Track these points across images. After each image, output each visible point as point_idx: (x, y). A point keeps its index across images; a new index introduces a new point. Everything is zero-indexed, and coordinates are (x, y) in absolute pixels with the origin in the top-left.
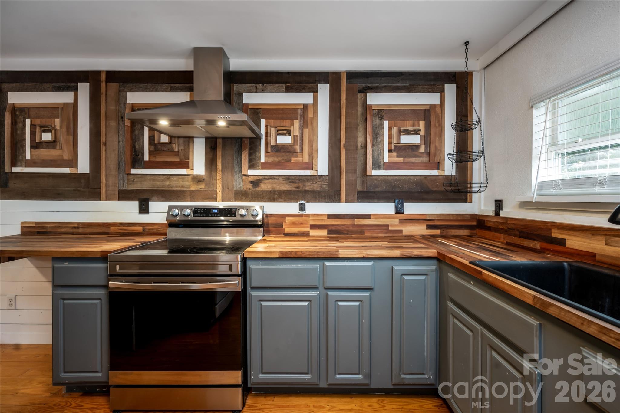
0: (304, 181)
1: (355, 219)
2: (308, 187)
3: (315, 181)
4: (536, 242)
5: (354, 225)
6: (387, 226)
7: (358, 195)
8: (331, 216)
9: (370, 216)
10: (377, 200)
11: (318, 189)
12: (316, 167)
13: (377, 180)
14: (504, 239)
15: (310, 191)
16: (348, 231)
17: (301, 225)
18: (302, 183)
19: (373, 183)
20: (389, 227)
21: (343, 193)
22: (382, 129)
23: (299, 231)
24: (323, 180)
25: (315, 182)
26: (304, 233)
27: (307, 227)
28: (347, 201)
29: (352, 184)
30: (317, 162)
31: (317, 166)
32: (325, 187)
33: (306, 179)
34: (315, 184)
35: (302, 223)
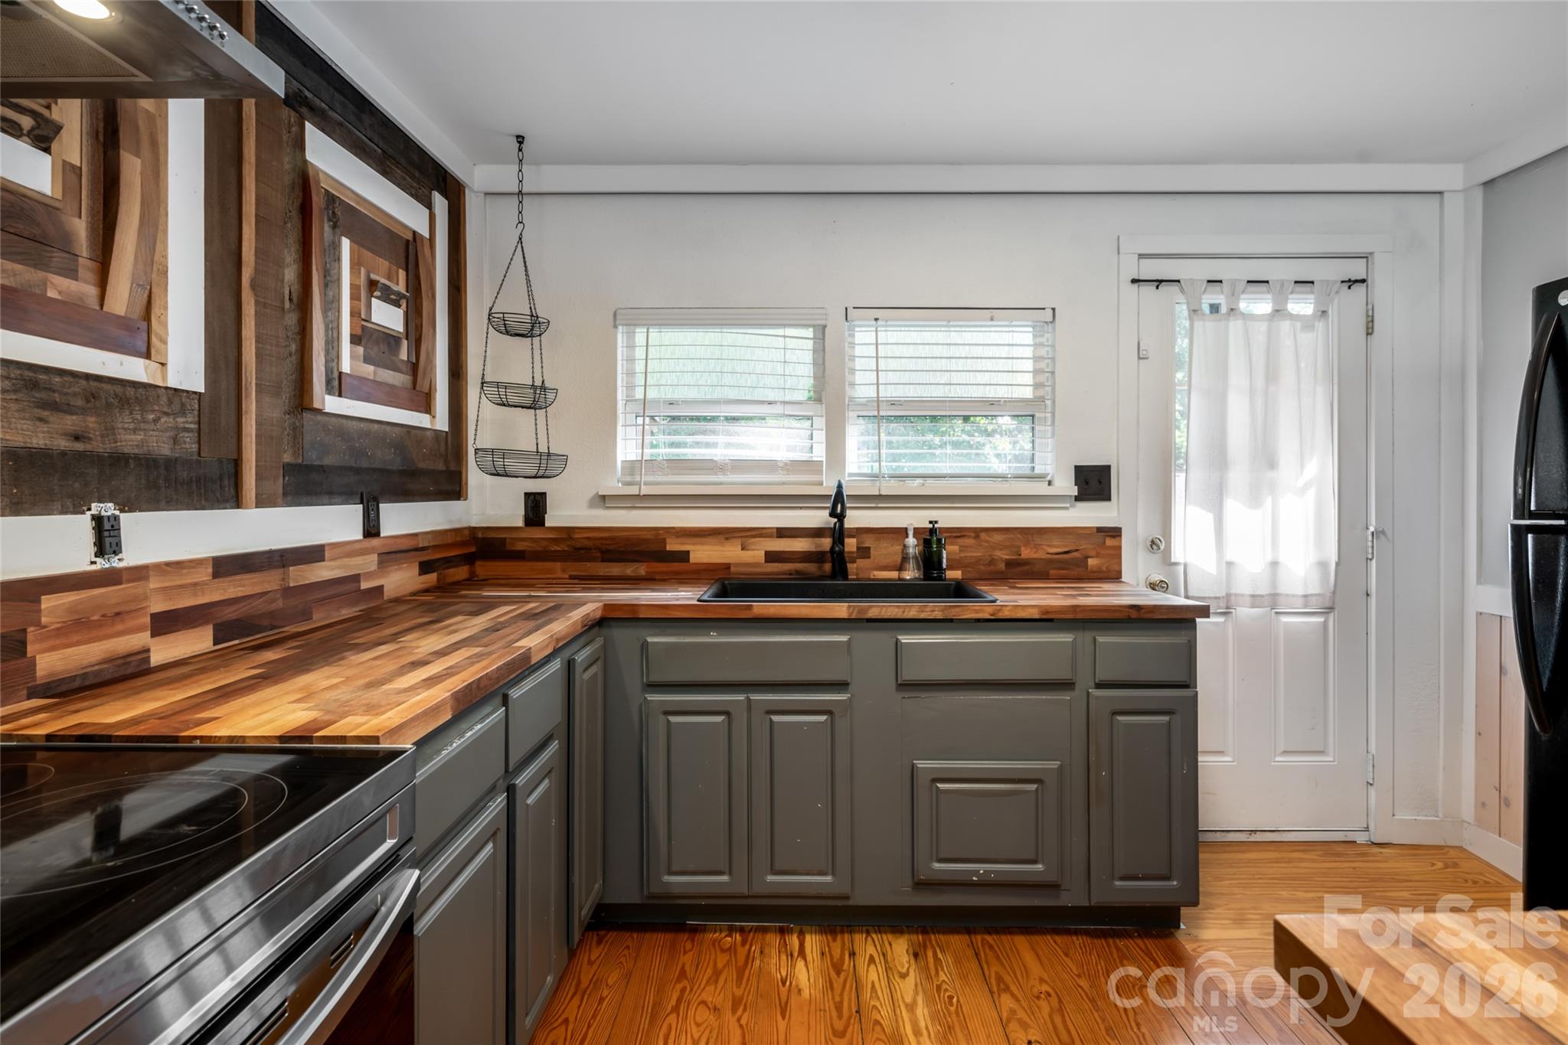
0: (109, 406)
1: (291, 568)
2: (128, 437)
3: (153, 411)
4: (636, 565)
5: (287, 592)
6: (356, 578)
7: (287, 478)
8: (226, 566)
9: (324, 551)
10: (327, 497)
11: (166, 450)
12: (163, 346)
13: (326, 429)
14: (564, 571)
15: (137, 458)
16: (272, 615)
17: (113, 624)
18: (98, 415)
19: (318, 439)
20: (359, 582)
21: (250, 469)
22: (335, 260)
23: (108, 655)
24: (183, 412)
25: (151, 417)
26: (129, 660)
27: (139, 629)
28: (261, 502)
29: (272, 438)
30: (165, 326)
31: (165, 342)
32: (189, 444)
33: (116, 395)
34: (152, 427)
35: (118, 614)
